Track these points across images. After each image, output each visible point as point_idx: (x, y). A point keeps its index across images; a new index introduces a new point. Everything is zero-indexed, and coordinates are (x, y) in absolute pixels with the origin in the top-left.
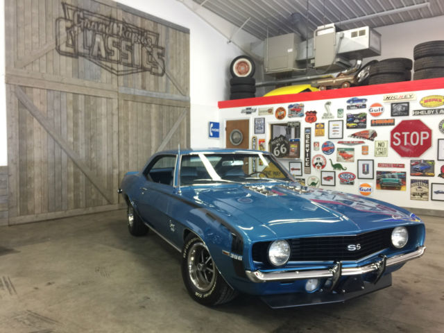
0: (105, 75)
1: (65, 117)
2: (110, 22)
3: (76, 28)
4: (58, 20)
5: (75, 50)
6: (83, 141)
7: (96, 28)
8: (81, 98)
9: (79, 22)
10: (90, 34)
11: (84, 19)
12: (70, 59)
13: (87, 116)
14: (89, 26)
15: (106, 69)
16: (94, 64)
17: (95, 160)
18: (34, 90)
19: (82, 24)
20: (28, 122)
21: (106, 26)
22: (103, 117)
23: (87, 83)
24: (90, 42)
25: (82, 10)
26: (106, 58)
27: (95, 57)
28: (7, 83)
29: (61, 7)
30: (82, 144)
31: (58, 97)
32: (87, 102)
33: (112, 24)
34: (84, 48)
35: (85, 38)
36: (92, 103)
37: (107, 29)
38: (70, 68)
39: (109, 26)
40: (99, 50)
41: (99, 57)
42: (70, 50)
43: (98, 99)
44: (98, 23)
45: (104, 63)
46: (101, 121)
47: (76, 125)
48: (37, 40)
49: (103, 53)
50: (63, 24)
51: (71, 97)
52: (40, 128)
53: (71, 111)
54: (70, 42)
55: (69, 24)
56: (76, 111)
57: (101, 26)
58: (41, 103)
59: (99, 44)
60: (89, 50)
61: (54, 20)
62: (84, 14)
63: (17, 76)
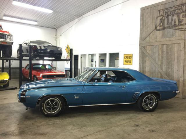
0: (178, 33)
1: (158, 54)
2: (182, 6)
3: (164, 18)
4: (157, 18)
5: (163, 27)
6: (165, 64)
7: (174, 13)
8: (165, 46)
9: (165, 14)
10: (170, 17)
11: (168, 12)
12: (161, 31)
13: (167, 53)
14: (170, 14)
15: (178, 30)
16: (172, 30)
17: (170, 73)
18: (147, 46)
19: (167, 15)
20: (145, 58)
21: (179, 9)
22: (175, 53)
23: (167, 39)
24: (170, 21)
25: (167, 9)
26: (179, 25)
27: (172, 27)
28: (140, 46)
29: (158, 12)
30: (164, 65)
31: (155, 48)
32: (167, 47)
33: (183, 7)
34: (167, 24)
35: (168, 20)
36: (170, 47)
37: (180, 11)
38: (161, 35)
39: (181, 8)
40: (175, 22)
41: (175, 25)
42: (161, 27)
43: (173, 45)
44: (175, 10)
45: (178, 27)
46: (174, 55)
47: (162, 57)
48: (149, 29)
49: (177, 23)
50: (159, 18)
51: (160, 46)
52: (148, 60)
53: (160, 52)
54: (161, 24)
55: (161, 17)
56: (162, 52)
57: (176, 11)
58: (149, 51)
59: (175, 19)
60: (170, 24)
61: (155, 19)
62: (168, 10)
63: (142, 43)
